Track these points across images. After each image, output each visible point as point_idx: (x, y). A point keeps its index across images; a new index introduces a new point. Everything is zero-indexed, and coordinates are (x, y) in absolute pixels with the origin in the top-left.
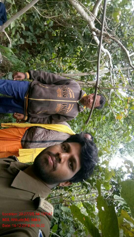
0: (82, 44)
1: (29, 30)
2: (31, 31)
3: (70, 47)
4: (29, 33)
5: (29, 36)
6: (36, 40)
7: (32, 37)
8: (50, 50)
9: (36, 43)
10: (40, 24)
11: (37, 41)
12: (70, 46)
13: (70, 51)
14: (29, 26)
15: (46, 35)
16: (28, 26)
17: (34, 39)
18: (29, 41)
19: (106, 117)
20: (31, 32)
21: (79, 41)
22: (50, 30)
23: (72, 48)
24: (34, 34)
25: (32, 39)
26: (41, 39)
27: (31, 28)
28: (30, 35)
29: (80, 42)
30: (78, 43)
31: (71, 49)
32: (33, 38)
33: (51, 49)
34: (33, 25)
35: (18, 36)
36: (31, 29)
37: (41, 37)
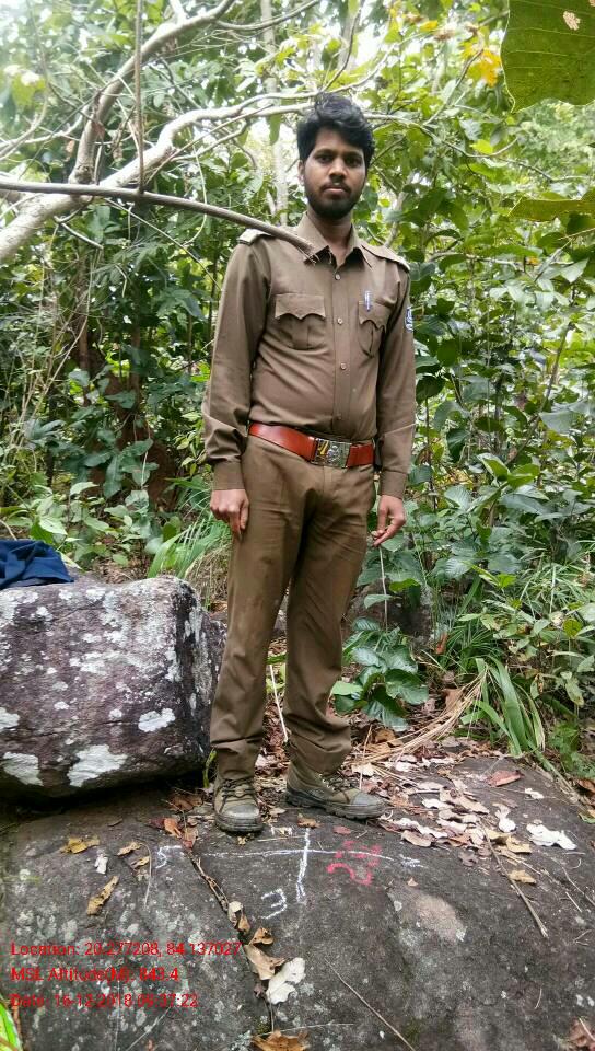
0: (155, 249)
1: (103, 467)
2: (104, 461)
3: (166, 305)
4: (112, 469)
5: (123, 469)
6: (136, 442)
7: (125, 461)
8: (179, 389)
9: (149, 447)
10: (79, 423)
11: (142, 442)
12: (164, 301)
13: (184, 305)
14: (88, 468)
15: (121, 399)
16: (89, 472)
17: (134, 453)
18: (142, 475)
19: (479, 136)
20: (109, 462)
21: (144, 262)
22: (104, 383)
23: (173, 295)
24: (117, 449)
25: (133, 461)
26: (138, 423)
27: (93, 461)
28: (121, 467)
29: (147, 255)
30: (154, 267)
31: (173, 299)
32: (130, 455)
33: (175, 387)
34: (83, 452)
35: (115, 511)
36: (99, 462)
37: (131, 420)
